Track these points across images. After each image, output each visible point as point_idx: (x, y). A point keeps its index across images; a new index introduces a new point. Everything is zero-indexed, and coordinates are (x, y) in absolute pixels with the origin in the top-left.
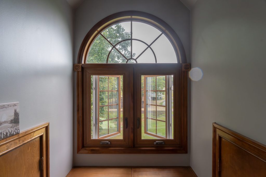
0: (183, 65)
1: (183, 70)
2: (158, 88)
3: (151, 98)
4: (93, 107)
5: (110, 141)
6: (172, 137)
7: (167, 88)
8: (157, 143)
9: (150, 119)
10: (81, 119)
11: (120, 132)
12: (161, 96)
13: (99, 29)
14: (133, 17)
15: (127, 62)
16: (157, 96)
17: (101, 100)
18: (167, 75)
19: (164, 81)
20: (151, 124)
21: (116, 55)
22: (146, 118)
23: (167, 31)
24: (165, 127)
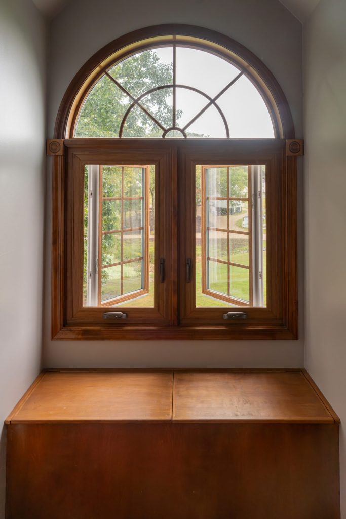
0: (288, 142)
1: (287, 155)
2: (232, 188)
3: (218, 209)
4: (88, 230)
5: (125, 310)
6: (262, 302)
7: (253, 192)
8: (230, 316)
9: (214, 260)
10: (60, 262)
11: (147, 291)
12: (237, 204)
13: (103, 64)
14: (178, 37)
15: (164, 135)
16: (230, 205)
17: (105, 214)
18: (251, 164)
19: (245, 171)
20: (216, 273)
21: (140, 114)
22: (206, 259)
23: (252, 69)
24: (247, 279)
